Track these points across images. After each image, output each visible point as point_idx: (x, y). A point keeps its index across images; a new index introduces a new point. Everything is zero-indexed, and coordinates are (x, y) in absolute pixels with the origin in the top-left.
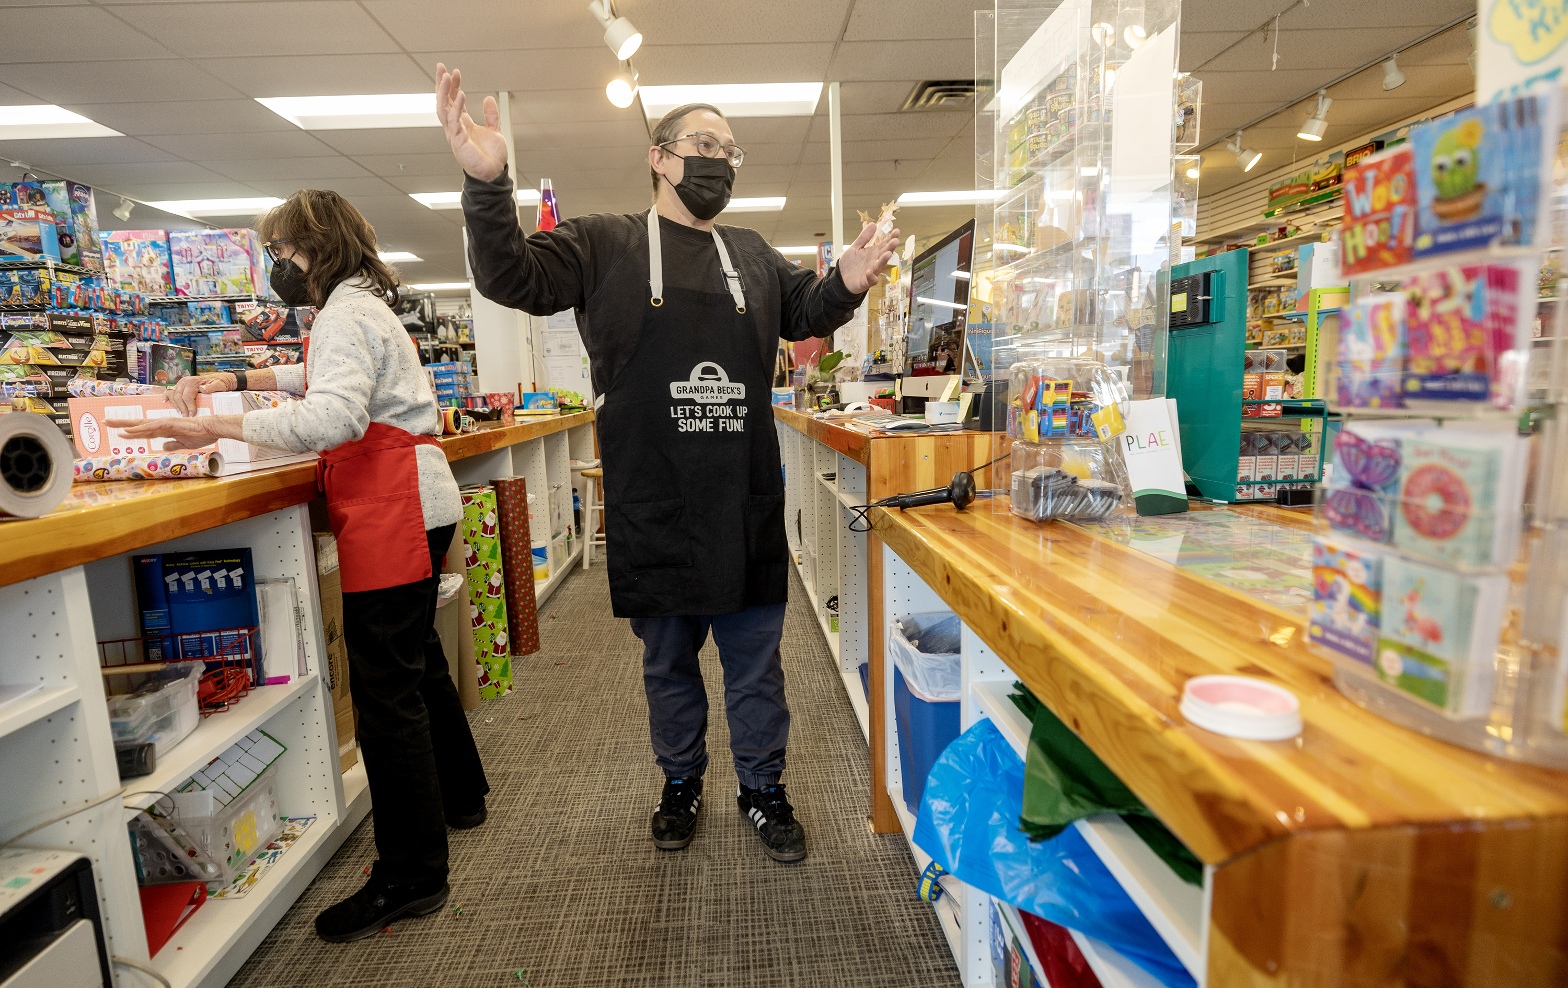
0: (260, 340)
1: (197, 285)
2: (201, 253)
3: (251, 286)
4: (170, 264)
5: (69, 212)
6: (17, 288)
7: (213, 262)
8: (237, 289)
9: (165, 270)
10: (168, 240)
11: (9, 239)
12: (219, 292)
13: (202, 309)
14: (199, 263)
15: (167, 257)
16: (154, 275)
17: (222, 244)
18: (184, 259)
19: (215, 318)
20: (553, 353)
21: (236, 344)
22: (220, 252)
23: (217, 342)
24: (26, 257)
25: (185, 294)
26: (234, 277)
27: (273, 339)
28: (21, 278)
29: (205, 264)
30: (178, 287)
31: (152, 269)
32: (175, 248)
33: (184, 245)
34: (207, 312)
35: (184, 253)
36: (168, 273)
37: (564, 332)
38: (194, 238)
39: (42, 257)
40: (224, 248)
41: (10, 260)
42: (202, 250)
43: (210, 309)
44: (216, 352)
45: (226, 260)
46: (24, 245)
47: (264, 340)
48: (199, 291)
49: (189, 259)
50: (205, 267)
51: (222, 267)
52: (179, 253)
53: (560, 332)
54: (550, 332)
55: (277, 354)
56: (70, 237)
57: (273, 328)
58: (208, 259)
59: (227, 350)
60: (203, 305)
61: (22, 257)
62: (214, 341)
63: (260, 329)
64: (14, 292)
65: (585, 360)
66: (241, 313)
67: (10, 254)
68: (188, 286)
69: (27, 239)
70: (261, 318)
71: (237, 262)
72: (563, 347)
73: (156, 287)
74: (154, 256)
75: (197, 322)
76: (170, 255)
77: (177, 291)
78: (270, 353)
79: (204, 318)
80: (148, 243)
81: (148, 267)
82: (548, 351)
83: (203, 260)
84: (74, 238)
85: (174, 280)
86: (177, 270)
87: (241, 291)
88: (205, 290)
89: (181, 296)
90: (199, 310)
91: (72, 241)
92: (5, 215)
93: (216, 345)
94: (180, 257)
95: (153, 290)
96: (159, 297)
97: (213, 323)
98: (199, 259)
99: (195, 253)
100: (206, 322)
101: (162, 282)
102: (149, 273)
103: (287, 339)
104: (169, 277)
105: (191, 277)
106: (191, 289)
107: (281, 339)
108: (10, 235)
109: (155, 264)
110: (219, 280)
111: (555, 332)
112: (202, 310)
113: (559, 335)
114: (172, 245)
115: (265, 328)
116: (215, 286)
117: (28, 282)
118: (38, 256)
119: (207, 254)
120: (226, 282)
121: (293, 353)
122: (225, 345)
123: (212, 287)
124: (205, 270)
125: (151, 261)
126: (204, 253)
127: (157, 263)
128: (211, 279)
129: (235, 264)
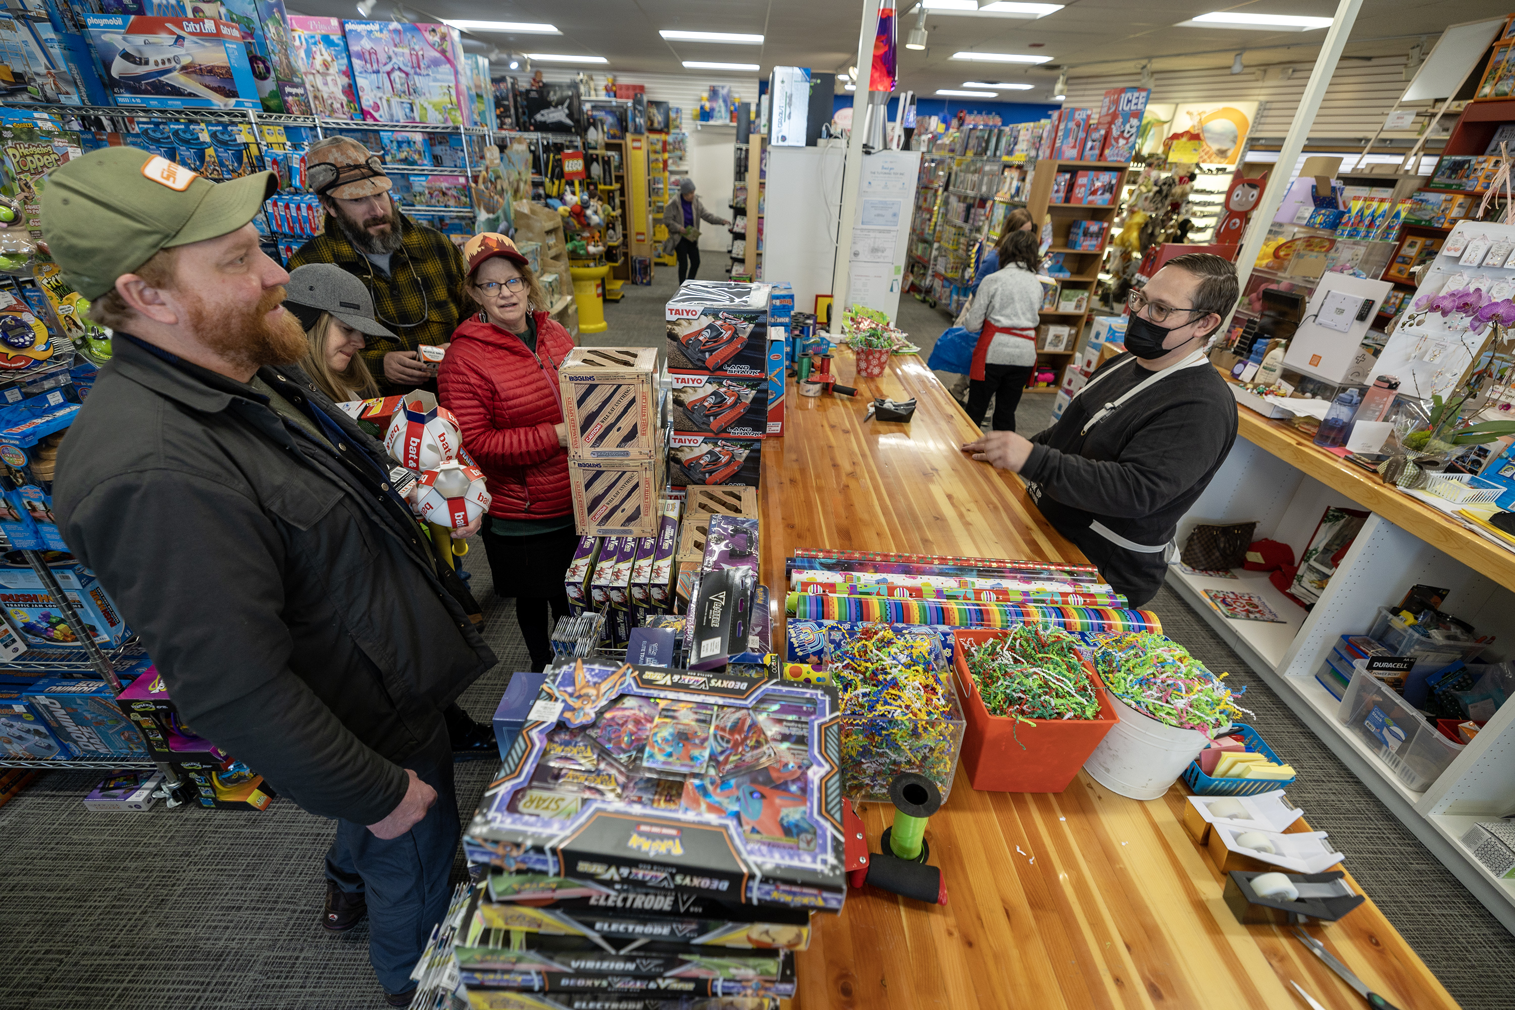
0: (699, 367)
1: (389, 106)
2: (390, 58)
3: (458, 113)
4: (349, 72)
5: (255, 16)
6: (210, 152)
7: (407, 74)
8: (440, 117)
9: (345, 81)
10: (344, 35)
11: (184, 68)
12: (418, 120)
13: (398, 142)
14: (389, 74)
15: (345, 61)
16: (332, 88)
17: (417, 48)
18: (369, 66)
19: (416, 157)
20: (861, 257)
21: (444, 194)
22: (415, 61)
23: (420, 189)
24: (215, 102)
25: (375, 120)
26: (436, 99)
27: (720, 368)
28: (213, 135)
29: (396, 75)
30: (364, 107)
31: (329, 79)
32: (354, 48)
33: (366, 44)
34: (405, 146)
35: (367, 56)
36: (350, 86)
37: (880, 231)
38: (378, 35)
39: (238, 104)
40: (420, 53)
41: (192, 104)
42: (391, 53)
43: (409, 143)
44: (421, 203)
45: (423, 72)
46: (208, 80)
47: (707, 369)
48: (392, 116)
49: (375, 67)
50: (397, 80)
51: (419, 82)
52: (361, 56)
53: (874, 230)
54: (862, 230)
55: (723, 390)
56: (264, 62)
57: (724, 351)
58: (400, 69)
59: (433, 201)
60: (400, 136)
61: (208, 101)
62: (417, 188)
63: (703, 352)
64: (207, 159)
65: (897, 270)
66: (673, 323)
67: (190, 94)
68: (377, 107)
69: (211, 71)
70: (707, 334)
71: (439, 76)
72: (874, 250)
73: (337, 105)
74: (329, 59)
75: (395, 161)
76: (349, 57)
77: (364, 114)
78: (710, 388)
79: (403, 155)
80: (318, 37)
81: (324, 75)
82: (856, 254)
83: (393, 69)
84: (269, 64)
85: (359, 98)
86: (361, 82)
87: (446, 120)
88: (400, 114)
89: (370, 121)
90: (395, 144)
91: (268, 70)
92: (169, 25)
93: (420, 194)
94: (362, 63)
95: (333, 111)
96: (342, 120)
97: (414, 163)
98: (388, 68)
99: (382, 58)
100: (405, 161)
101: (344, 99)
102: (326, 84)
103: (745, 371)
104: (352, 92)
105: (380, 94)
106: (381, 112)
107: (734, 370)
108: (185, 61)
109: (331, 71)
110: (417, 101)
111: (869, 230)
112: (400, 144)
113: (872, 234)
114: (350, 42)
115: (711, 351)
116: (412, 110)
117: (224, 144)
118: (232, 101)
119: (398, 61)
120: (426, 105)
121: (748, 391)
122: (431, 194)
123: (408, 110)
124: (398, 86)
125: (326, 65)
126: (394, 60)
127: (334, 69)
128: (405, 99)
129: (435, 80)
